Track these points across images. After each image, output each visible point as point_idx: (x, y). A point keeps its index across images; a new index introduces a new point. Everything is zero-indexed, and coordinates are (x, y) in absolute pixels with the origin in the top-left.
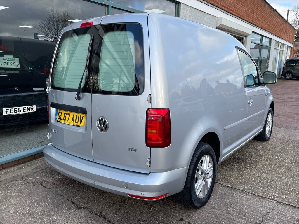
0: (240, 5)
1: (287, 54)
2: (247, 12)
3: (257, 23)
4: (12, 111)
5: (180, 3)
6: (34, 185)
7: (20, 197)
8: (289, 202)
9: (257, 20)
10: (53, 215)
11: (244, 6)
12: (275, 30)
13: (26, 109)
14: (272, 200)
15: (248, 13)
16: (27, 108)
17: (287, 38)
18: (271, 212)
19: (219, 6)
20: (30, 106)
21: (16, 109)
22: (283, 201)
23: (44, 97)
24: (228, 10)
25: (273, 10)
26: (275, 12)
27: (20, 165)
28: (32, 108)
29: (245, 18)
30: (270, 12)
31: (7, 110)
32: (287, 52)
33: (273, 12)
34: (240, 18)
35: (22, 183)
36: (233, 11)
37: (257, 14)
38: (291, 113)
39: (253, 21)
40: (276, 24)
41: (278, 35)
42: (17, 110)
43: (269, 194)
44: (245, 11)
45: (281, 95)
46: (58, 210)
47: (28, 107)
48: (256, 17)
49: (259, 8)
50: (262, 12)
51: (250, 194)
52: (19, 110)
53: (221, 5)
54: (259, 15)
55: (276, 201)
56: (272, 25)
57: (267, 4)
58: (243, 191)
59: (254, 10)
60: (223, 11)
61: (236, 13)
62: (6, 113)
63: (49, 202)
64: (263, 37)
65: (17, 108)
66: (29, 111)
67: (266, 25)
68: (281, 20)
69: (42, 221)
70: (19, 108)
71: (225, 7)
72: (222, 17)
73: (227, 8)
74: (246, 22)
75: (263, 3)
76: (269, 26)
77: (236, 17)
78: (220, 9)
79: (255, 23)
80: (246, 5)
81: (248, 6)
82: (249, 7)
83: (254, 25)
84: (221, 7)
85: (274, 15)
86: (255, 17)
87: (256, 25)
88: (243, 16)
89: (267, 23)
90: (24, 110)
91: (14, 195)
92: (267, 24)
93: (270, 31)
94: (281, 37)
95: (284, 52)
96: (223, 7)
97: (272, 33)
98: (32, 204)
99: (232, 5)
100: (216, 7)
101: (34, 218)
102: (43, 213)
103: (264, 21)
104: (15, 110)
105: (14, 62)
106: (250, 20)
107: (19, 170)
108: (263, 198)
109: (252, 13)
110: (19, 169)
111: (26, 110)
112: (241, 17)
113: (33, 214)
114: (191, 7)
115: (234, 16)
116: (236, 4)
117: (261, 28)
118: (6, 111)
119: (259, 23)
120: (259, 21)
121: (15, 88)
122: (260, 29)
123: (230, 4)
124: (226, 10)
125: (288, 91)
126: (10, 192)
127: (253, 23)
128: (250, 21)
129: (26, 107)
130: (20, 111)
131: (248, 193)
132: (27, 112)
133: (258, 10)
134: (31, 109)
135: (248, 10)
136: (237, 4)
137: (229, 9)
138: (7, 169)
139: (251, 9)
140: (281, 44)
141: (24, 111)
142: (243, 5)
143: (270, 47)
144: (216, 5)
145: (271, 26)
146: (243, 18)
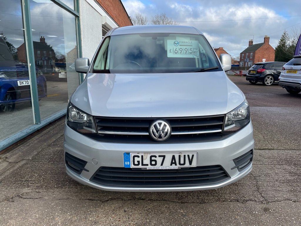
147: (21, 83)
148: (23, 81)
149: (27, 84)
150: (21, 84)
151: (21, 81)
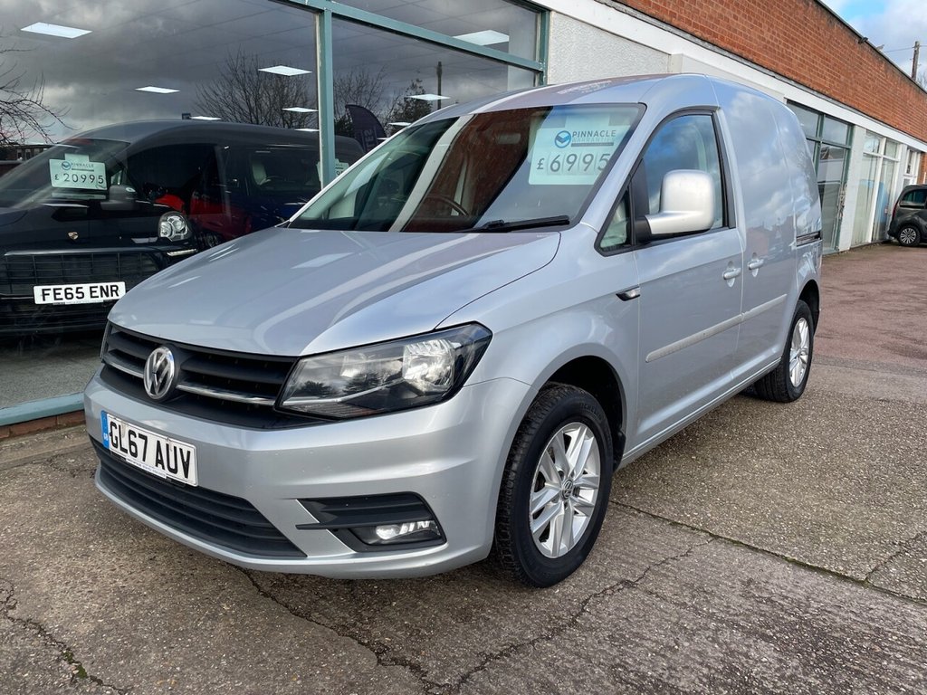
0: (746, 22)
1: (908, 172)
2: (769, 42)
3: (804, 77)
4: (59, 294)
5: (549, 10)
6: (74, 476)
7: (24, 499)
8: (742, 537)
9: (802, 66)
10: (88, 542)
11: (760, 25)
12: (864, 99)
13: (98, 290)
14: (698, 529)
15: (773, 44)
16: (102, 288)
17: (909, 127)
18: (679, 558)
19: (675, 22)
20: (109, 284)
21: (71, 289)
22: (727, 533)
23: (150, 262)
24: (706, 36)
25: (857, 40)
26: (866, 47)
27: (58, 431)
28: (114, 288)
29: (761, 61)
30: (847, 46)
31: (46, 292)
32: (909, 167)
33: (858, 47)
34: (746, 59)
35: (45, 469)
36: (722, 39)
37: (802, 50)
38: (872, 328)
39: (789, 70)
40: (870, 82)
41: (874, 115)
42: (74, 292)
43: (693, 516)
44: (764, 39)
45: (865, 283)
46: (107, 532)
47: (104, 285)
48: (801, 60)
49: (811, 34)
50: (821, 46)
51: (642, 515)
52: (77, 292)
53: (680, 18)
54: (809, 54)
55: (706, 532)
56: (854, 85)
57: (836, 24)
58: (624, 506)
59: (793, 39)
60: (688, 36)
61: (733, 44)
62: (44, 300)
63: (94, 513)
64: (826, 119)
65: (74, 287)
66: (107, 295)
67: (836, 83)
68: (886, 72)
69: (55, 554)
70: (78, 288)
71: (695, 26)
72: (684, 53)
73: (703, 29)
74: (767, 71)
75: (826, 19)
76: (846, 85)
77: (731, 56)
78: (678, 32)
79: (797, 74)
80: (767, 23)
81: (772, 25)
82: (776, 28)
83: (793, 83)
84: (682, 25)
85: (862, 54)
86: (796, 58)
87: (800, 82)
88: (755, 54)
89: (840, 77)
90: (91, 292)
91: (12, 493)
92: (840, 82)
93: (850, 103)
94: (886, 121)
95: (898, 167)
96: (690, 25)
97: (856, 107)
98: (49, 515)
99: (718, 22)
100: (665, 26)
101: (38, 545)
102: (66, 536)
103: (828, 70)
104: (68, 291)
105: (92, 173)
106: (781, 67)
107: (53, 441)
108: (674, 524)
109: (788, 47)
110: (54, 439)
111: (98, 293)
112: (750, 57)
113: (42, 536)
114: (584, 22)
115: (726, 53)
116: (731, 19)
117: (818, 92)
118: (44, 295)
119: (811, 76)
120: (809, 70)
121: (71, 234)
122: (815, 93)
123: (711, 18)
124: (698, 34)
125: (890, 275)
126: (7, 488)
127: (790, 75)
128: (780, 70)
129: (99, 285)
130: (80, 295)
131: (636, 512)
132: (100, 300)
133: (808, 38)
134: (112, 291)
135: (771, 38)
136: (735, 17)
137: (709, 32)
138: (21, 439)
139: (785, 34)
140: (887, 141)
141: (92, 297)
142: (755, 23)
143: (849, 150)
144: (667, 18)
145: (852, 88)
146: (755, 61)
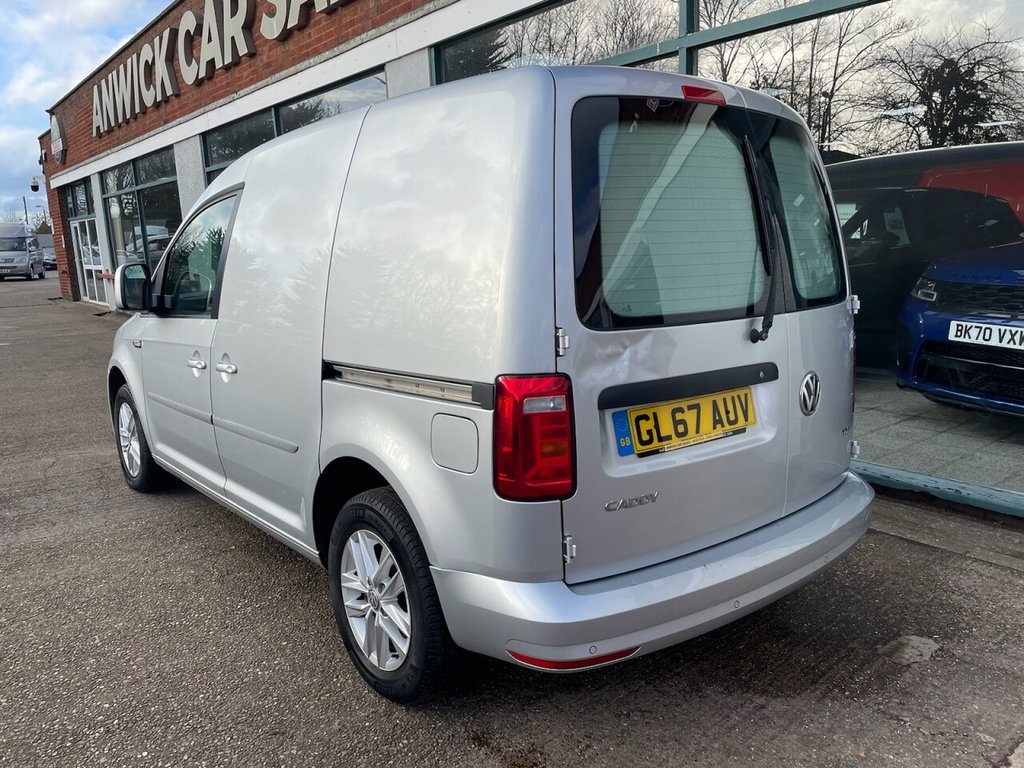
147: (961, 331)
148: (969, 325)
149: (981, 341)
150: (959, 333)
151: (964, 324)
